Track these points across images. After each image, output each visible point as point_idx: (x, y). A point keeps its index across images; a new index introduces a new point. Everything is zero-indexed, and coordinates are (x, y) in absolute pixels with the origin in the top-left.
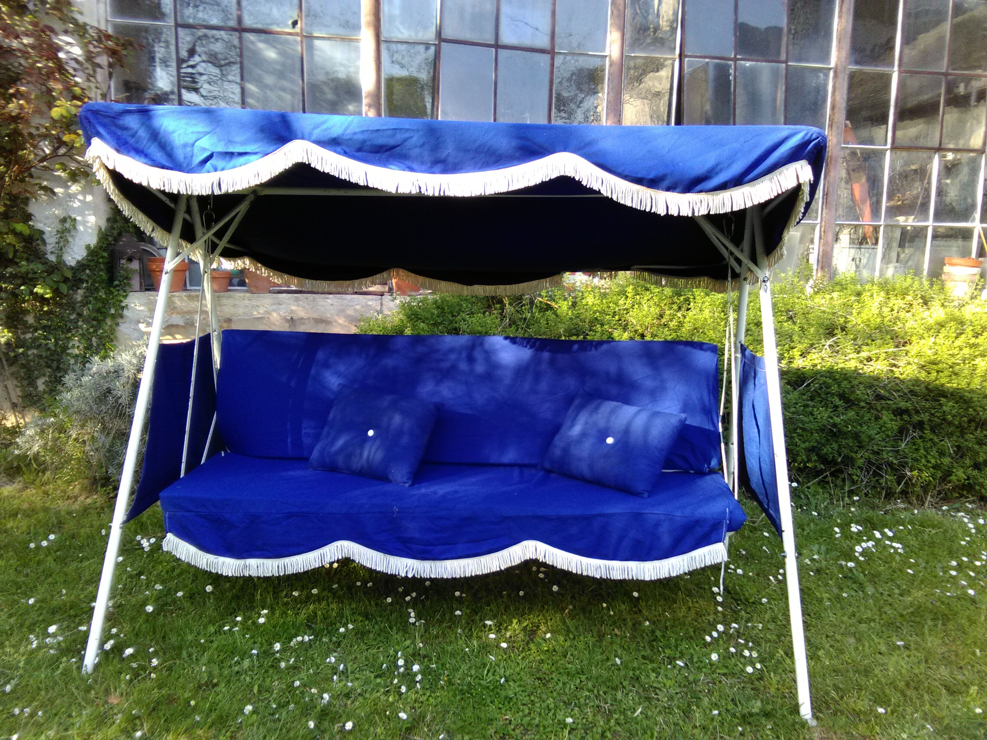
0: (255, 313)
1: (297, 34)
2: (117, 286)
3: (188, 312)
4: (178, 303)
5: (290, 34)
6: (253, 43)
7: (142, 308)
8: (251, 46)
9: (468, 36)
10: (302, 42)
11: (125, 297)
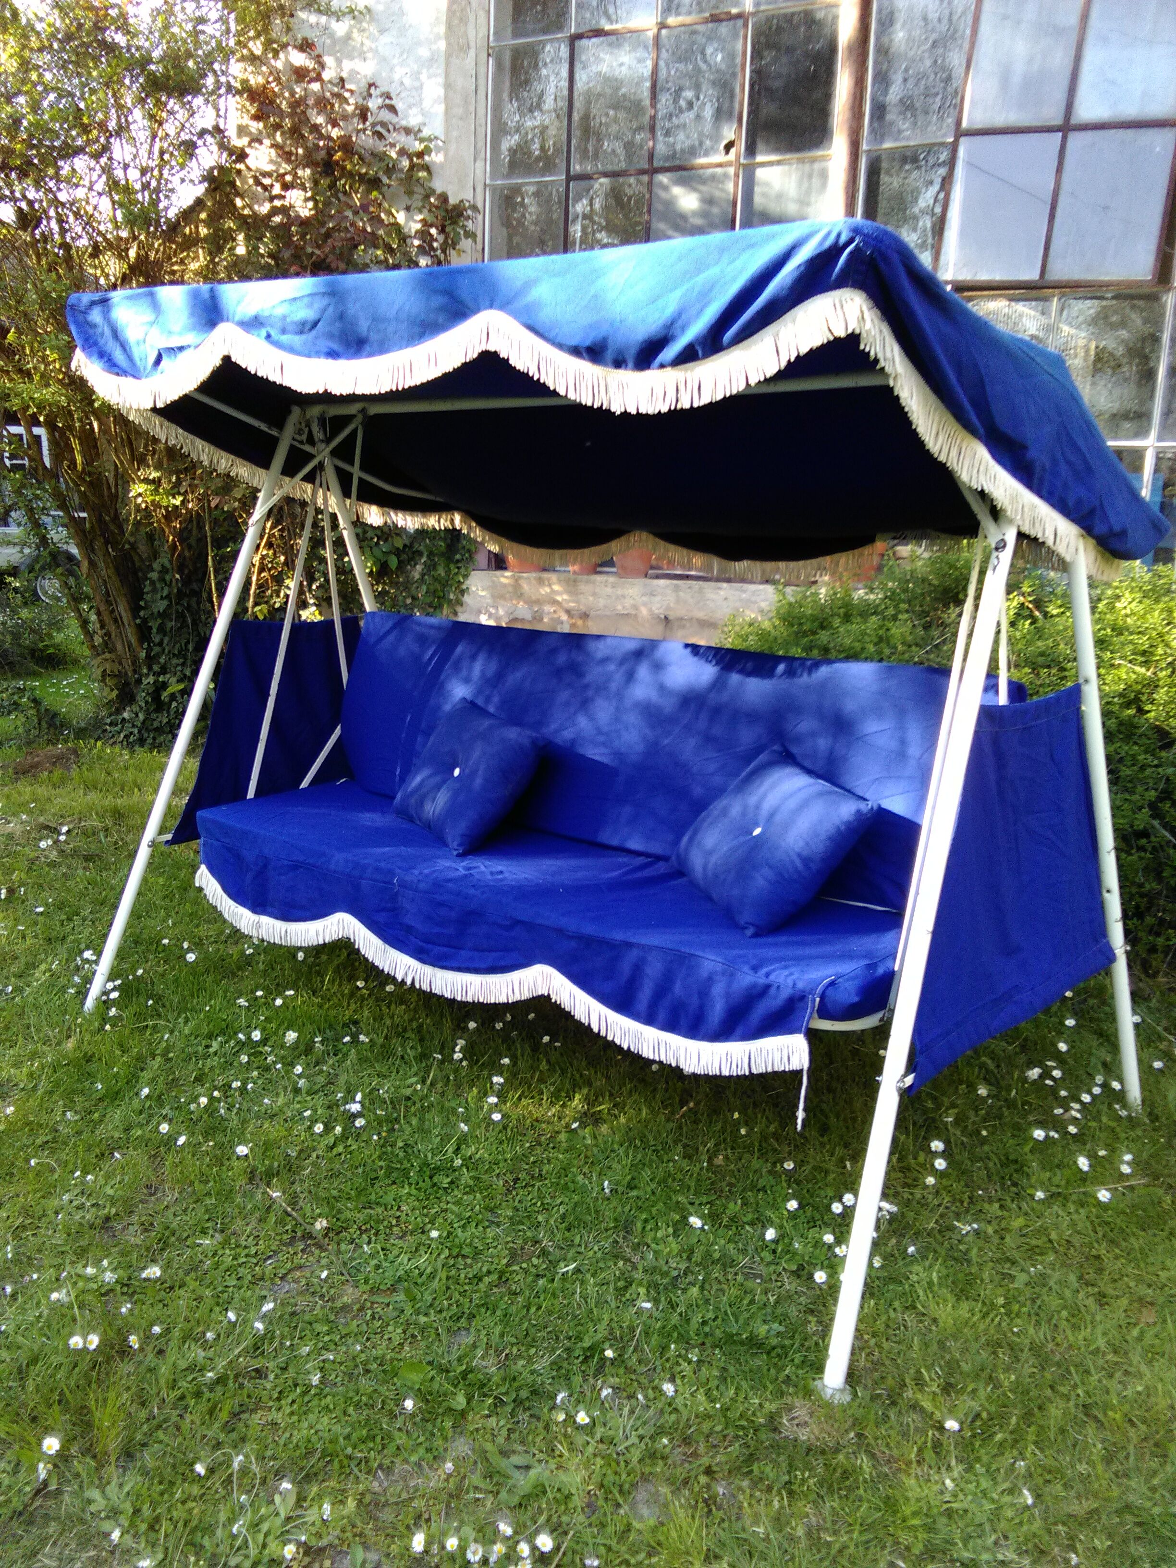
0: (619, 607)
1: (729, 164)
2: (458, 561)
3: (538, 602)
4: (526, 587)
5: (720, 165)
6: (666, 188)
7: (483, 593)
8: (663, 194)
9: (1012, 118)
10: (737, 175)
11: (466, 576)
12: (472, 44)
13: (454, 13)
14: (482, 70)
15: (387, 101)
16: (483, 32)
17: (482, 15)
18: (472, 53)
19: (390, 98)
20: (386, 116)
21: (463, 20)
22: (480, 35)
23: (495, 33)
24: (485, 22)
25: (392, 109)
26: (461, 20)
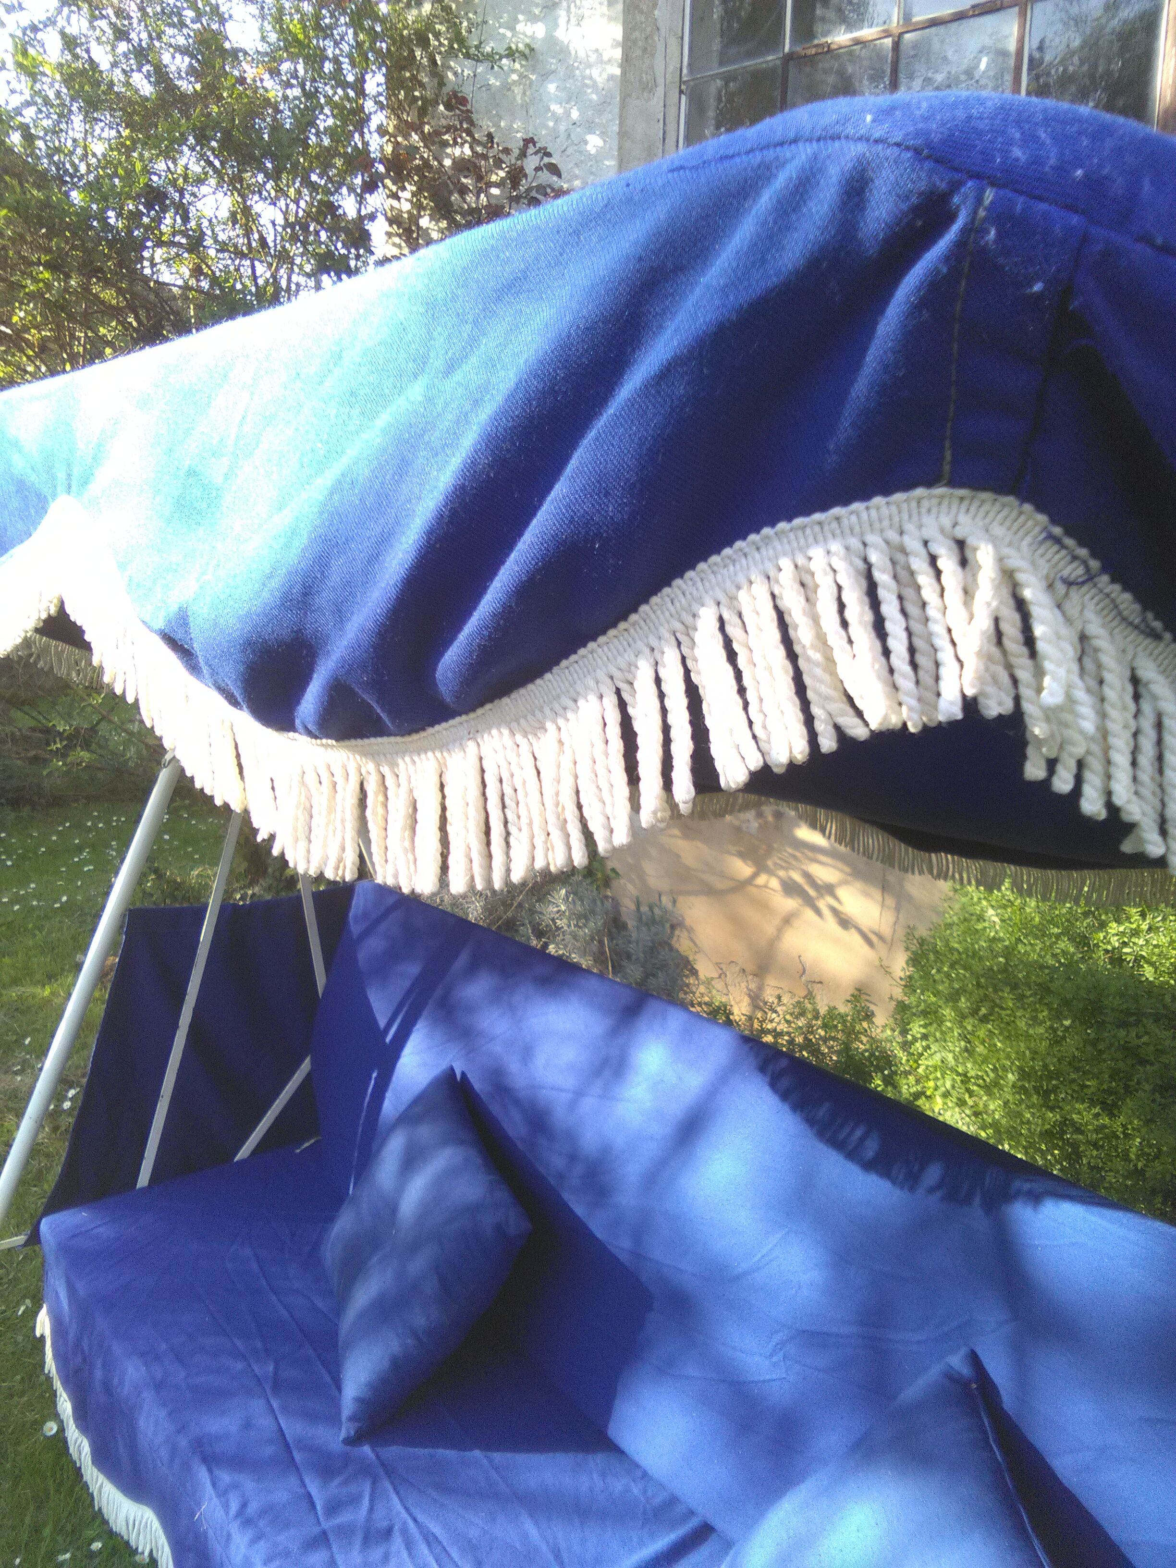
12: (660, 81)
13: (635, 42)
14: (672, 112)
15: (546, 160)
16: (673, 65)
17: (673, 43)
18: (660, 91)
19: (549, 155)
20: (545, 177)
21: (648, 51)
22: (671, 68)
23: (690, 65)
24: (678, 53)
25: (554, 170)
26: (645, 50)
